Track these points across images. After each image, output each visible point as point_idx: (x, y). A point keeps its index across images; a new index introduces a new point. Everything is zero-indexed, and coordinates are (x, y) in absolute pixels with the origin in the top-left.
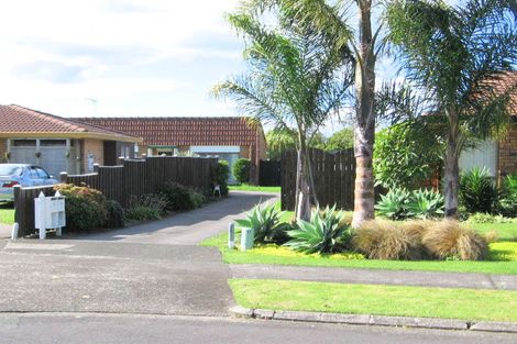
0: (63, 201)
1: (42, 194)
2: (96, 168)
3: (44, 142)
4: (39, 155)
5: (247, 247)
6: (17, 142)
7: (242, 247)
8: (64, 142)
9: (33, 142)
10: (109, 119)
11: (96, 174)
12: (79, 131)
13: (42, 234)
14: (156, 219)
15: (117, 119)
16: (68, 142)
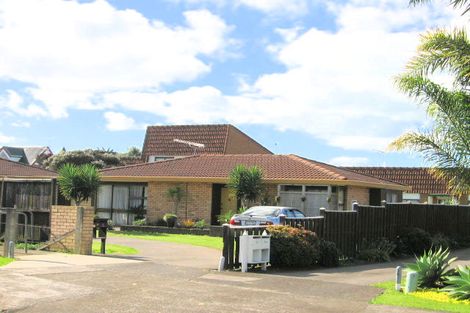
0: (268, 240)
1: (245, 233)
2: (322, 212)
3: (309, 188)
4: (304, 200)
5: (411, 290)
6: (288, 188)
7: (406, 290)
8: (325, 188)
9: (299, 188)
10: (394, 169)
11: (322, 217)
12: (339, 179)
13: (244, 267)
14: (384, 261)
15: (401, 169)
16: (330, 189)
